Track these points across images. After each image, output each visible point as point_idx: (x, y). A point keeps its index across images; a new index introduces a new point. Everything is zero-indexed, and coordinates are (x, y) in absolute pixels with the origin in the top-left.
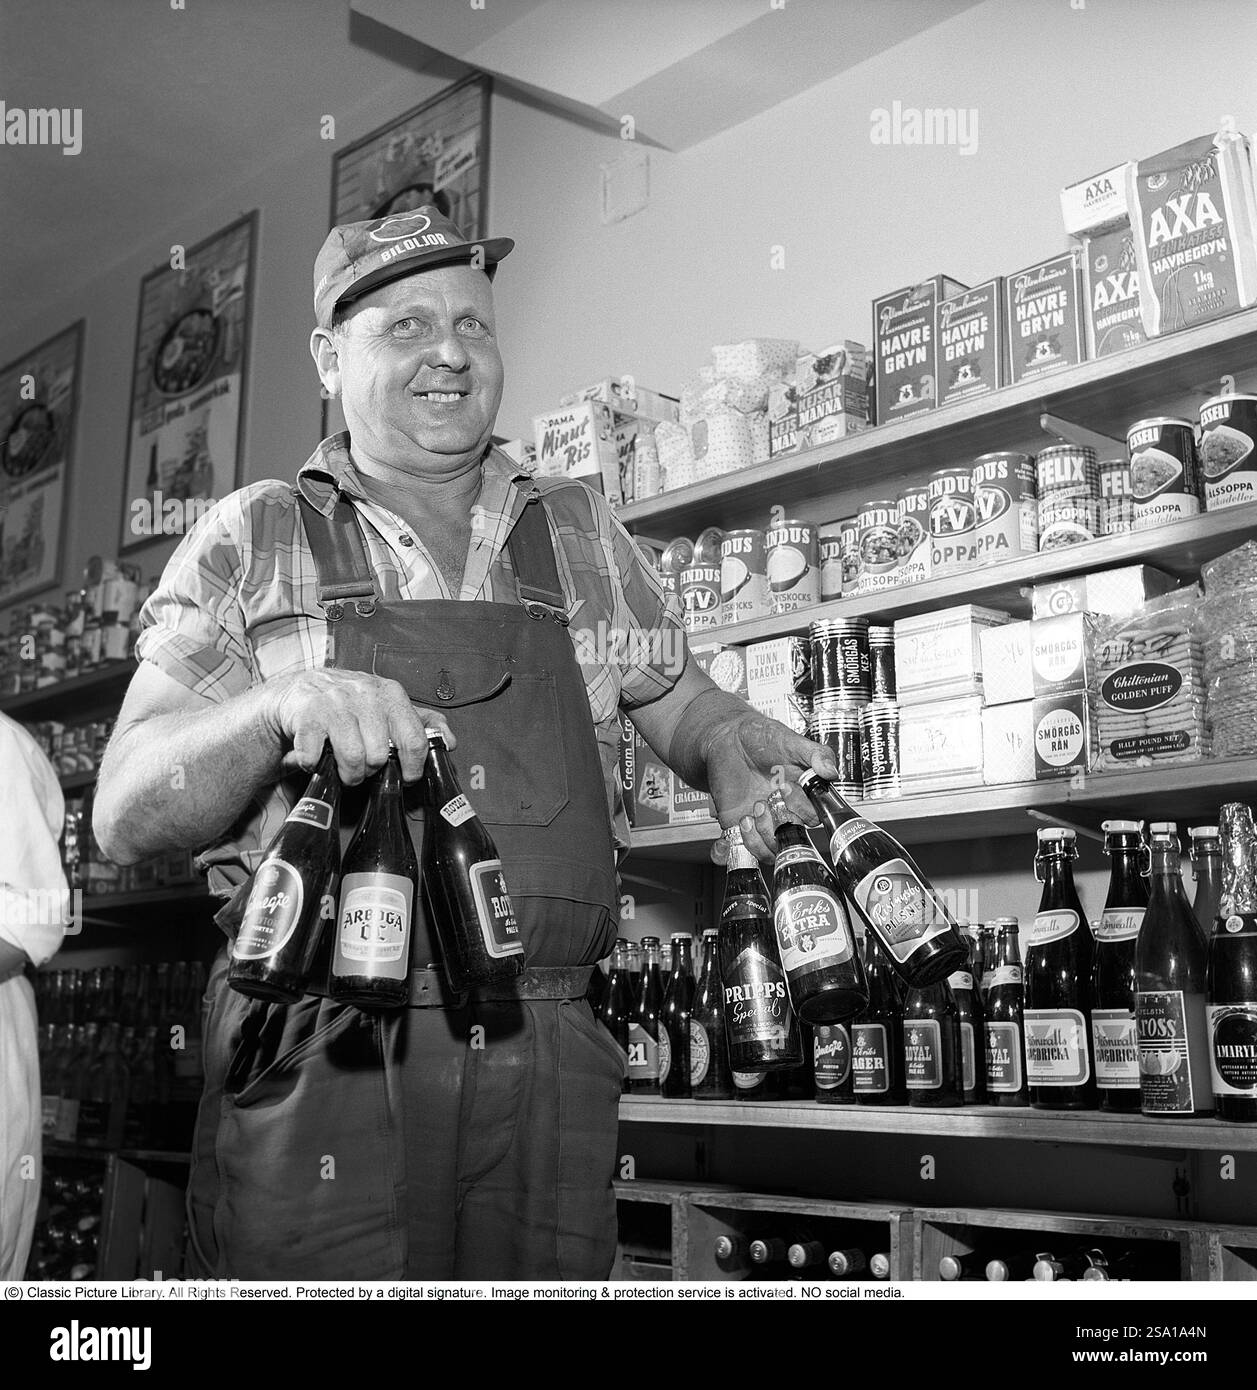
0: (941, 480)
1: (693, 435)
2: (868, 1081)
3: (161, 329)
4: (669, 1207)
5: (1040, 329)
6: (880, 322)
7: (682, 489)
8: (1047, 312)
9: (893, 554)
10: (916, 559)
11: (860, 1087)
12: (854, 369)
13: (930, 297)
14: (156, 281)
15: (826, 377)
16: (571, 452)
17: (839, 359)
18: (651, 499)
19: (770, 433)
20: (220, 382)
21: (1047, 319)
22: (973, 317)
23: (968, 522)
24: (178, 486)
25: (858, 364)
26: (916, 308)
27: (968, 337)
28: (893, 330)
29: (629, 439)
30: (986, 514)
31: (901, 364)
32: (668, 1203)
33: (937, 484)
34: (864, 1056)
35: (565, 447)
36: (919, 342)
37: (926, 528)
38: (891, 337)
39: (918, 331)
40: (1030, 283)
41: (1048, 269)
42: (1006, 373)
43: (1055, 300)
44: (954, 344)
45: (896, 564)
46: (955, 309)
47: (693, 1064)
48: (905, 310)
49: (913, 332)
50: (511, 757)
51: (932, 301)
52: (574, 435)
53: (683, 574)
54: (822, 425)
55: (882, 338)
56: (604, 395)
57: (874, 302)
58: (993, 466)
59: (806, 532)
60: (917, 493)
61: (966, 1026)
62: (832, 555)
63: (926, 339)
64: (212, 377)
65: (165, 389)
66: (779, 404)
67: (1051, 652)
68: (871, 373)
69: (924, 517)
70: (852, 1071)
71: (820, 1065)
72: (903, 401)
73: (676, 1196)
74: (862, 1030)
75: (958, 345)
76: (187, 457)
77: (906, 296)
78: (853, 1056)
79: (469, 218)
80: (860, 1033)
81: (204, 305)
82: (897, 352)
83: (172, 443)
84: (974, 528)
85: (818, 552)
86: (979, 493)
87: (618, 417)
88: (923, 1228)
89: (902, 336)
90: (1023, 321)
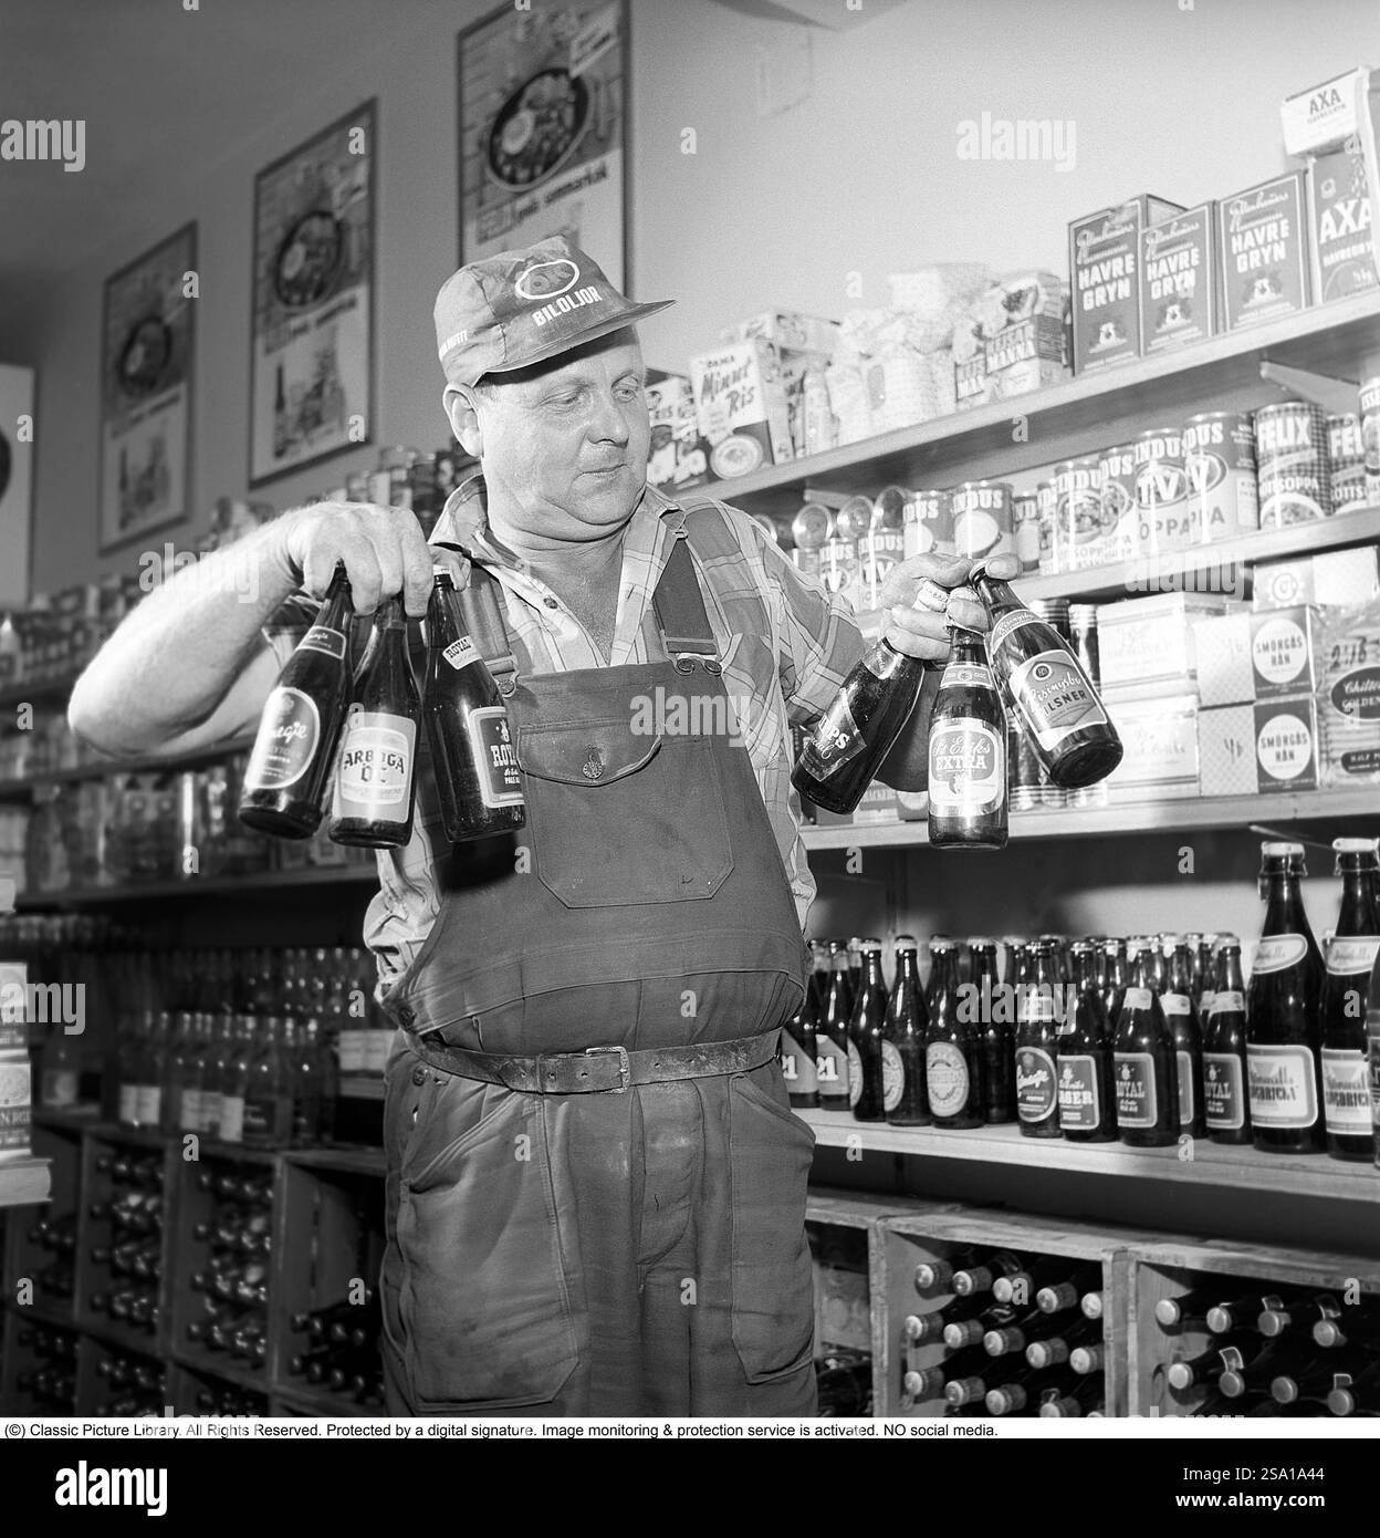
0: (1147, 443)
1: (869, 380)
2: (1077, 1116)
3: (279, 234)
4: (865, 1232)
5: (1258, 265)
6: (1077, 249)
7: (858, 443)
8: (1266, 243)
9: (1096, 522)
10: (1120, 531)
11: (1067, 1122)
12: (1049, 306)
13: (1134, 221)
14: (271, 177)
15: (1016, 316)
16: (733, 396)
17: (1031, 296)
18: (825, 453)
19: (956, 375)
20: (346, 295)
21: (1266, 253)
22: (1181, 247)
23: (1179, 491)
24: (308, 413)
25: (1055, 299)
26: (1117, 233)
27: (1177, 273)
28: (1091, 260)
29: (797, 376)
30: (1200, 484)
31: (1101, 300)
32: (863, 1227)
33: (1143, 447)
34: (1072, 1090)
35: (726, 392)
36: (1121, 273)
37: (1132, 494)
38: (1089, 267)
39: (1120, 260)
40: (1246, 209)
41: (1267, 192)
42: (1220, 315)
43: (1276, 230)
44: (1161, 279)
45: (1100, 533)
46: (1161, 238)
47: (886, 1089)
48: (1106, 236)
49: (1114, 261)
50: (668, 829)
51: (1136, 226)
52: (736, 378)
53: (861, 542)
54: (1013, 371)
55: (1080, 268)
56: (769, 330)
57: (1070, 224)
58: (1206, 429)
59: (998, 493)
60: (1121, 454)
61: (1184, 1056)
62: (1028, 515)
63: (1130, 270)
64: (338, 289)
65: (287, 302)
66: (965, 343)
67: (1274, 649)
68: (1069, 308)
69: (1129, 481)
70: (1058, 1105)
71: (1024, 1097)
72: (1104, 343)
73: (872, 1220)
74: (1068, 1062)
75: (1165, 280)
76: (316, 381)
77: (1106, 218)
78: (1059, 1089)
79: (611, 109)
80: (1067, 1065)
81: (324, 206)
82: (1097, 285)
83: (299, 363)
84: (1185, 498)
85: (1012, 514)
86: (1190, 459)
87: (785, 353)
88: (1138, 1270)
89: (1102, 266)
90: (1239, 253)
